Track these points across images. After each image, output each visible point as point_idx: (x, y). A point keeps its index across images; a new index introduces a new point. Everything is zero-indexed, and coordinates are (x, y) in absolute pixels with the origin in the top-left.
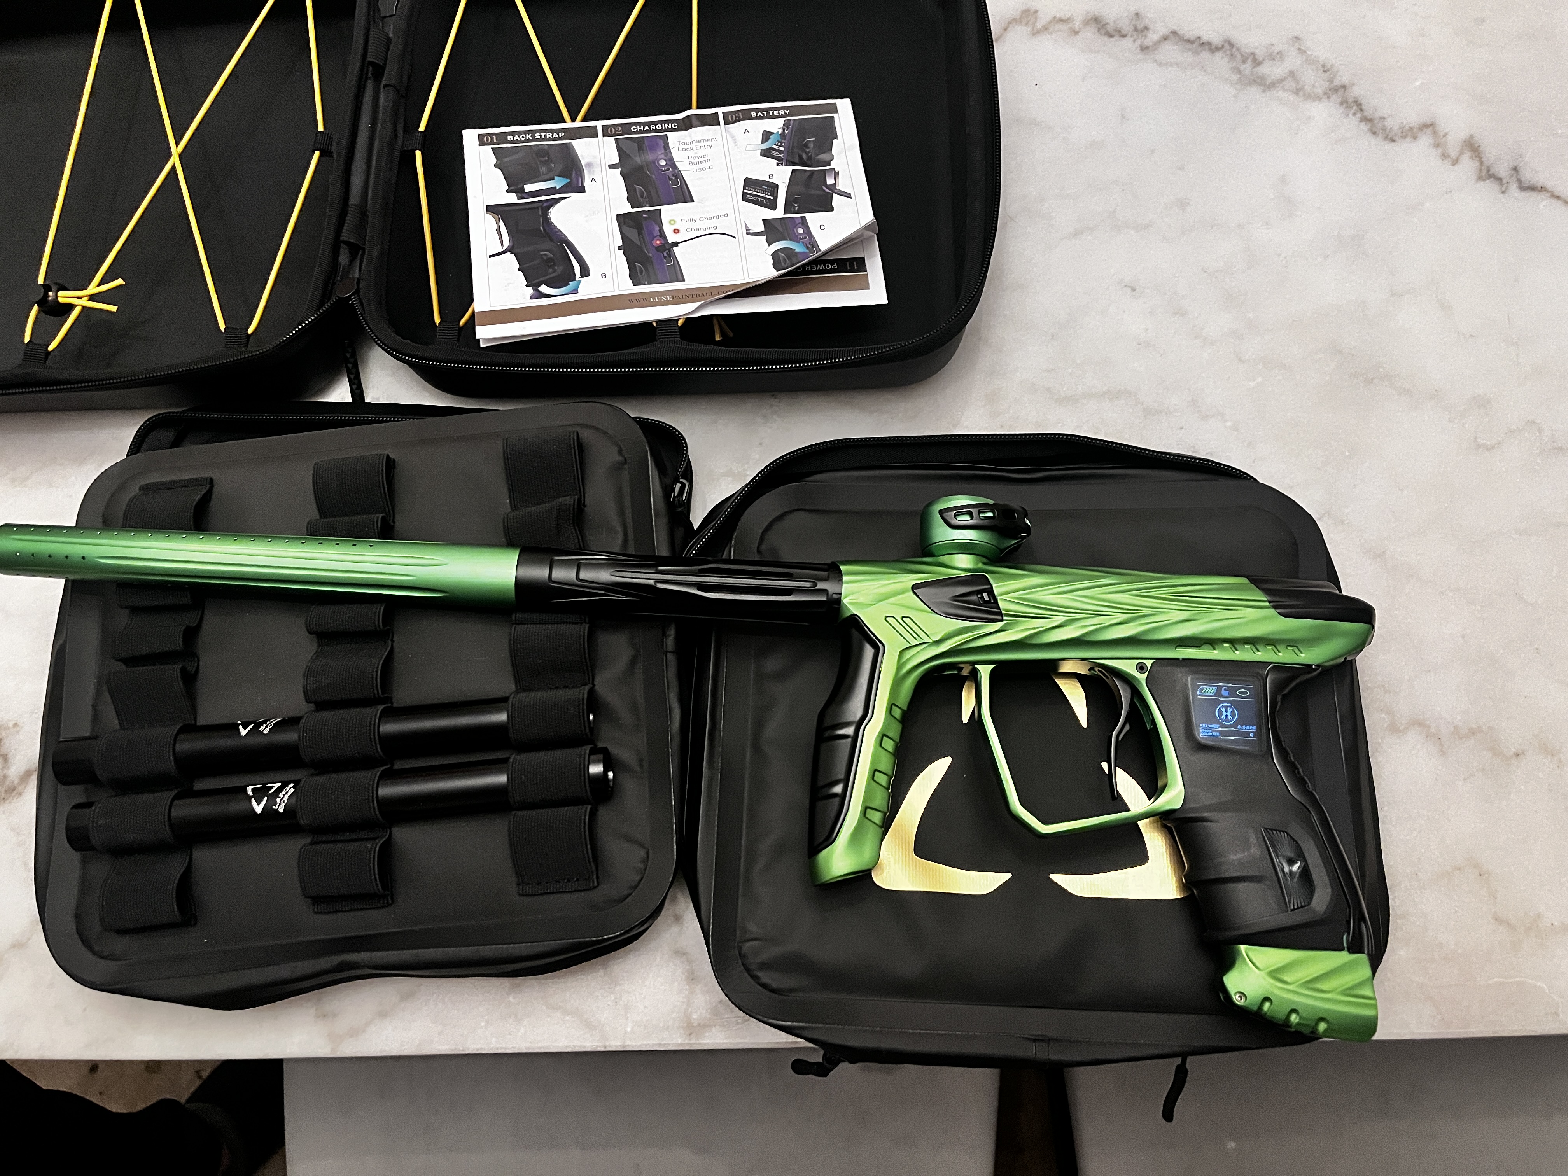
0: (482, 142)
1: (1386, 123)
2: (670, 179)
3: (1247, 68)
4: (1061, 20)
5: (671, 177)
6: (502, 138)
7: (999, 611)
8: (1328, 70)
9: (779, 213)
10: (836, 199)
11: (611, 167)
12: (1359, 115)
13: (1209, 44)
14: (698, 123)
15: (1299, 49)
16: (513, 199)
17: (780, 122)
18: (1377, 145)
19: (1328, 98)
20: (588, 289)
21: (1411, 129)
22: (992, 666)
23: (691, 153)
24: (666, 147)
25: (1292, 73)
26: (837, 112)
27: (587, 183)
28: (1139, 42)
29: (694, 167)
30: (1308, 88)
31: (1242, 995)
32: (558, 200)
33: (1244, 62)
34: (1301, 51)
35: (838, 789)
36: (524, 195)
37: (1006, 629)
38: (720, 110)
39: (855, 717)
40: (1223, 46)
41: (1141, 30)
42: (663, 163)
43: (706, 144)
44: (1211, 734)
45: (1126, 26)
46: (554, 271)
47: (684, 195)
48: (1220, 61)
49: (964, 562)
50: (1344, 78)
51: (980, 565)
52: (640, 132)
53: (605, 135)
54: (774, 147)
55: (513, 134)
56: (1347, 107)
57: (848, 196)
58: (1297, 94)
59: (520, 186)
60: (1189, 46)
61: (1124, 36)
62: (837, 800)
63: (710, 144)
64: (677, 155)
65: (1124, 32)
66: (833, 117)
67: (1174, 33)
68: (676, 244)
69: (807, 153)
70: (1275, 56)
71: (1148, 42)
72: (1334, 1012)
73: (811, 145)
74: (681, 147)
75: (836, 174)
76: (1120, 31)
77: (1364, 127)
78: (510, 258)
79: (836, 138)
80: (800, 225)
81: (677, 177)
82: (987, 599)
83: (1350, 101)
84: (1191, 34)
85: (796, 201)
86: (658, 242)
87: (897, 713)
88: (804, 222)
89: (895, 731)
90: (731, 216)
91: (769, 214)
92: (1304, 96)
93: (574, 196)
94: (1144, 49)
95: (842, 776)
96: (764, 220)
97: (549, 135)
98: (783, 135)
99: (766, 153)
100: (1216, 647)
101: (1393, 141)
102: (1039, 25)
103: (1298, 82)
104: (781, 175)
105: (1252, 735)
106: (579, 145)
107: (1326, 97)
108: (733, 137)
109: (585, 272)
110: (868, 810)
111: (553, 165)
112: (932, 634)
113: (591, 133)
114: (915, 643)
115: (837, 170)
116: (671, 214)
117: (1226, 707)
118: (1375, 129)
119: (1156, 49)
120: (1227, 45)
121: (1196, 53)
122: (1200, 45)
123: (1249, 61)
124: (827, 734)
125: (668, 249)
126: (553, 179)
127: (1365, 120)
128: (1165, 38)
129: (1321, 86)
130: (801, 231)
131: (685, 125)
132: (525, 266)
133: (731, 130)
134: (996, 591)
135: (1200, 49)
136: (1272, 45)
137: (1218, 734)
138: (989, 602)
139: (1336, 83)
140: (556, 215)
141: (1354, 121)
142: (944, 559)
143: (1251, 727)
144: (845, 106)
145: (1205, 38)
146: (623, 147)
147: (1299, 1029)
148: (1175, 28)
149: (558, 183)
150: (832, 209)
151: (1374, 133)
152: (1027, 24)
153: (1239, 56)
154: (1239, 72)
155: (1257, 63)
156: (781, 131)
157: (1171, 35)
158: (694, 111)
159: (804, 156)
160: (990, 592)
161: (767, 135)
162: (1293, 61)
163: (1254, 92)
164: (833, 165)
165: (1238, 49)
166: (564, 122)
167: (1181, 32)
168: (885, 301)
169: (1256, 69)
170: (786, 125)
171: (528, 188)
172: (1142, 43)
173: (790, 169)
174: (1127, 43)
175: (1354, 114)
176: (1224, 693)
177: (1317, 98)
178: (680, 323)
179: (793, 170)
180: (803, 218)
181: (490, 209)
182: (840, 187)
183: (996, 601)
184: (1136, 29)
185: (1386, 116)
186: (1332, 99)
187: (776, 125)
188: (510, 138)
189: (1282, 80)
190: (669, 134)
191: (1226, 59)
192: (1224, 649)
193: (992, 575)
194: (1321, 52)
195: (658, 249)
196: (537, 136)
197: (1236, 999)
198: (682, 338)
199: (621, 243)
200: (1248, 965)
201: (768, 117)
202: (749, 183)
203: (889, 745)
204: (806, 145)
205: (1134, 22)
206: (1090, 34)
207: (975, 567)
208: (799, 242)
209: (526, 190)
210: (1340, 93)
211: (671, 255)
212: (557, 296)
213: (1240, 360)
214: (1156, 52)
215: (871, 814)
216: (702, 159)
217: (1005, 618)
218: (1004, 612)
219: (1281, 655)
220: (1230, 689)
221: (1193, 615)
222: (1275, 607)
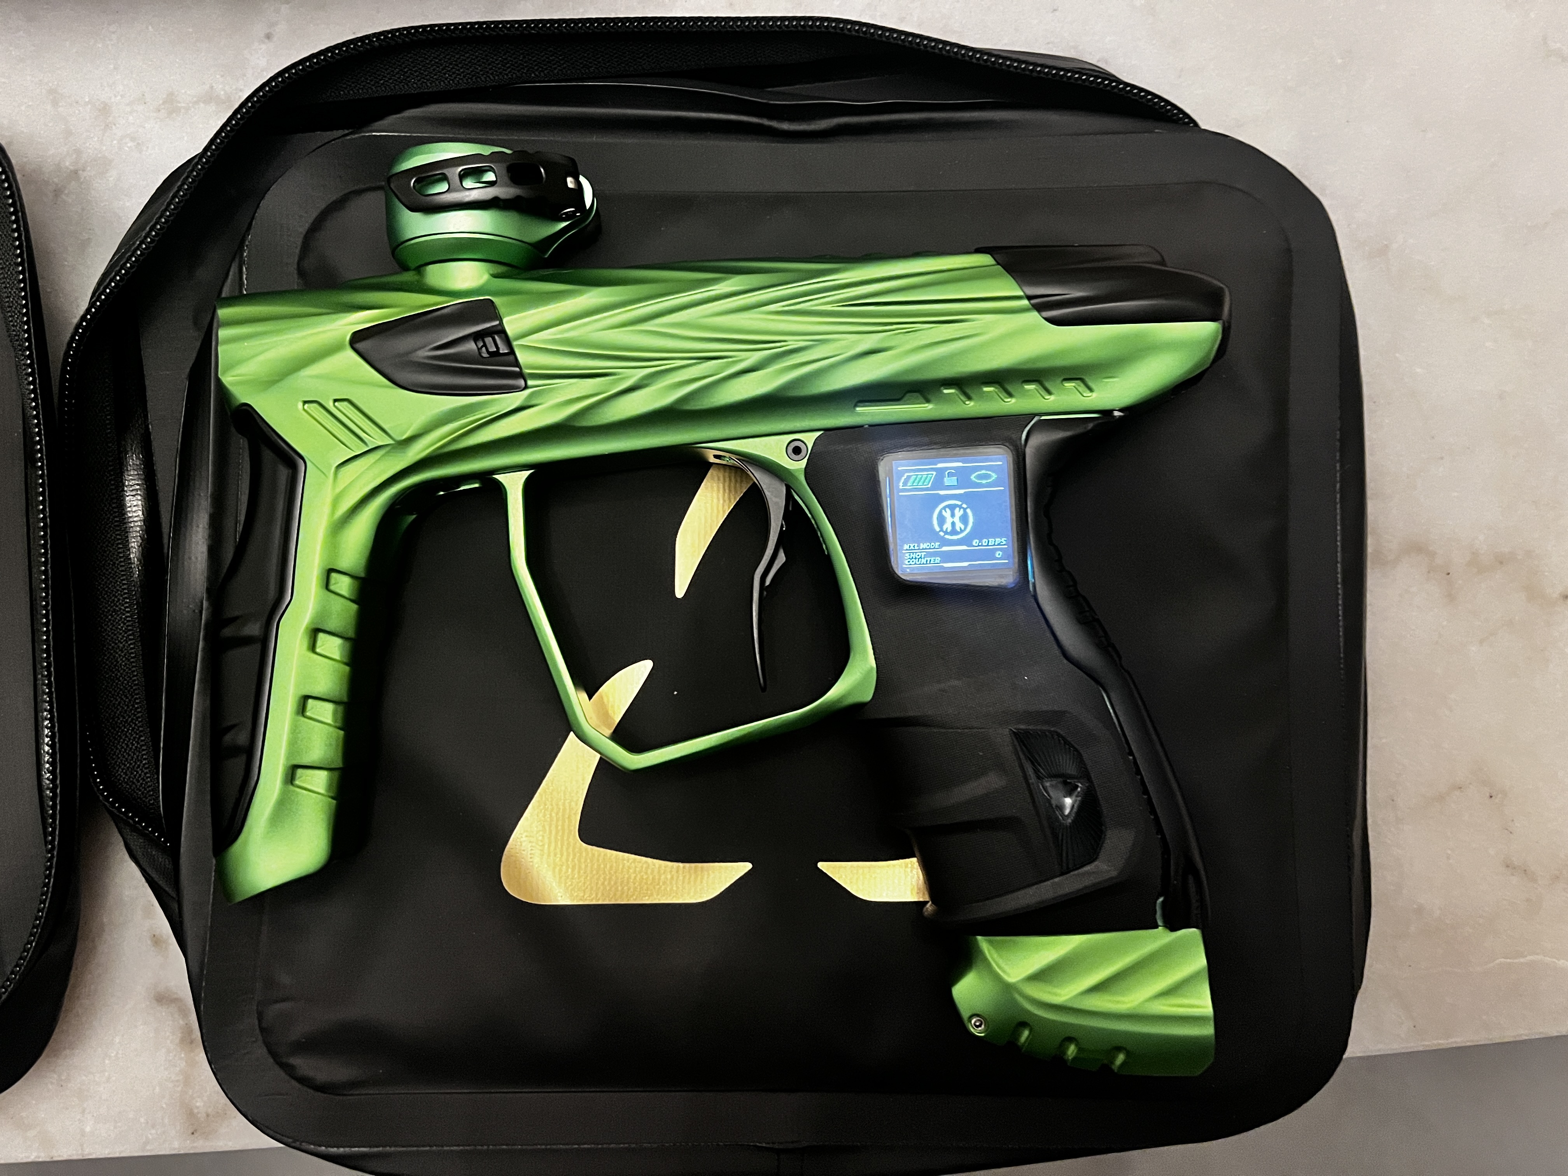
7: (517, 369)
22: (526, 474)
31: (983, 1016)
37: (533, 402)
44: (924, 561)
51: (487, 280)
82: (495, 347)
87: (343, 584)
89: (341, 618)
100: (930, 397)
105: (998, 554)
110: (299, 771)
112: (394, 428)
114: (363, 448)
117: (952, 508)
124: (227, 632)
134: (510, 330)
137: (938, 559)
138: (499, 353)
142: (423, 273)
143: (998, 540)
147: (1083, 1067)
160: (502, 332)
176: (947, 481)
183: (512, 352)
192: (948, 399)
193: (505, 298)
197: (972, 1025)
203: (333, 646)
207: (477, 286)
215: (304, 775)
217: (530, 383)
218: (527, 371)
219: (1052, 398)
220: (958, 472)
221: (883, 339)
222: (1039, 308)
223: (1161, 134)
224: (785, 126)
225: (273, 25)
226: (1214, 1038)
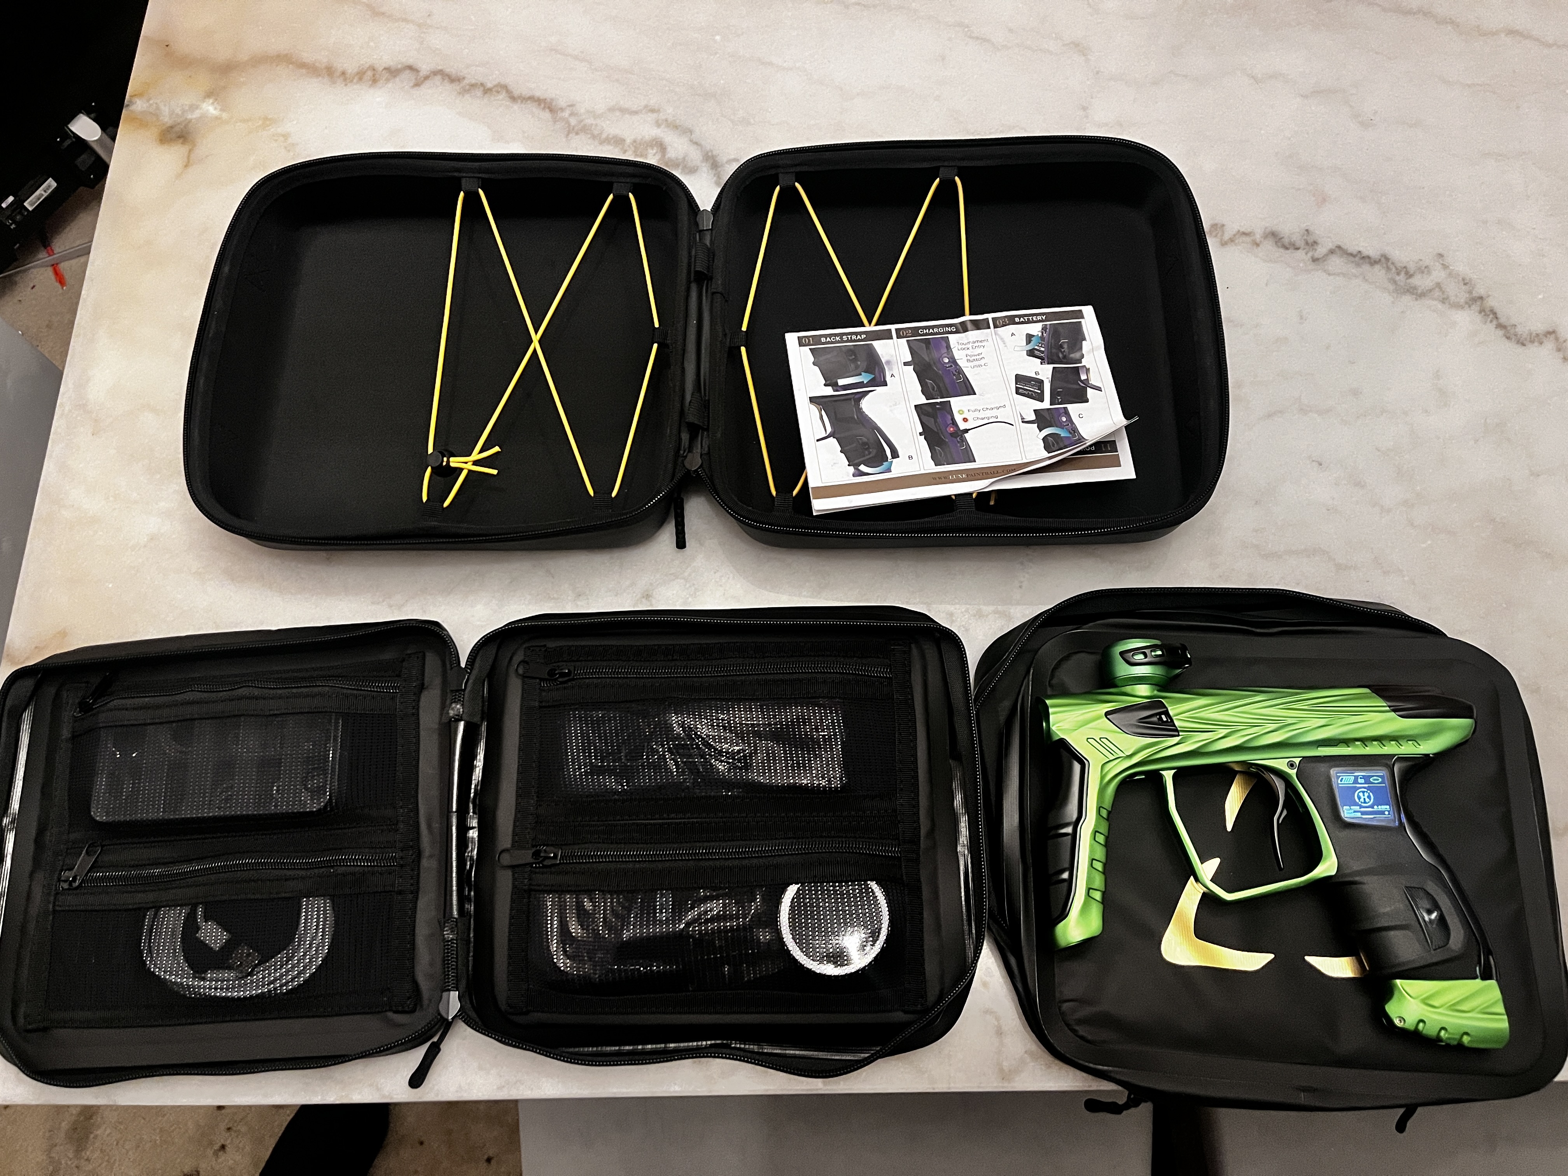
0: (801, 344)
1: (1517, 330)
2: (954, 375)
3: (1401, 278)
4: (1244, 234)
5: (955, 373)
6: (817, 340)
7: (1175, 728)
8: (1468, 283)
9: (1046, 404)
10: (1090, 392)
11: (906, 364)
12: (1495, 322)
13: (1369, 257)
14: (973, 327)
15: (1442, 264)
16: (829, 391)
17: (1039, 326)
18: (1510, 347)
19: (1470, 307)
20: (899, 468)
21: (1537, 335)
22: (1174, 771)
23: (969, 352)
24: (948, 347)
25: (1438, 285)
26: (1083, 317)
27: (888, 378)
28: (1310, 254)
29: (972, 364)
30: (1453, 299)
31: (1402, 1019)
32: (867, 393)
33: (1398, 274)
34: (1445, 267)
35: (1065, 875)
36: (838, 388)
37: (1182, 742)
38: (990, 316)
39: (1072, 818)
40: (1380, 260)
41: (1312, 244)
42: (946, 360)
43: (980, 344)
44: (1354, 814)
45: (1300, 243)
46: (870, 453)
47: (968, 390)
48: (1378, 272)
49: (1144, 690)
50: (1480, 290)
51: (1156, 692)
52: (926, 334)
53: (899, 337)
54: (1036, 347)
55: (826, 336)
56: (1485, 315)
57: (1099, 389)
58: (1444, 303)
59: (834, 381)
60: (1352, 259)
61: (1298, 249)
62: (1066, 884)
63: (983, 344)
64: (957, 354)
65: (1297, 245)
66: (1080, 322)
67: (1339, 247)
68: (967, 431)
69: (1062, 353)
70: (1425, 270)
71: (1316, 255)
72: (1475, 1027)
73: (1065, 346)
74: (960, 347)
75: (1088, 370)
76: (1294, 245)
77: (1500, 333)
78: (833, 441)
79: (1085, 339)
80: (1063, 414)
81: (959, 373)
82: (1165, 719)
83: (1487, 310)
84: (1353, 249)
85: (1059, 394)
86: (952, 429)
87: (1104, 813)
88: (1066, 412)
89: (1104, 828)
90: (1008, 408)
91: (1039, 405)
92: (1450, 304)
93: (879, 389)
94: (1315, 260)
95: (1067, 865)
96: (1034, 410)
97: (854, 337)
98: (1042, 338)
99: (1031, 353)
100: (1351, 746)
101: (1523, 345)
102: (1226, 237)
103: (1443, 292)
104: (1045, 372)
105: (1387, 813)
106: (879, 346)
107: (1467, 306)
108: (1002, 339)
109: (895, 455)
110: (1091, 891)
111: (859, 363)
112: (1125, 750)
113: (887, 335)
114: (1112, 758)
115: (1087, 367)
116: (957, 404)
117: (1363, 792)
118: (1508, 335)
119: (1324, 261)
120: (1383, 259)
121: (1358, 265)
122: (1362, 259)
123: (1403, 274)
124: (1048, 834)
125: (960, 434)
126: (861, 375)
127: (1500, 326)
128: (1332, 252)
129: (1463, 297)
130: (1064, 419)
131: (963, 328)
132: (846, 448)
133: (999, 333)
134: (1171, 713)
135: (1361, 261)
136: (1421, 260)
137: (1360, 814)
138: (1167, 721)
139: (1475, 294)
140: (867, 405)
141: (1491, 327)
142: (1128, 689)
143: (1386, 807)
144: (1088, 311)
145: (1366, 253)
146: (914, 348)
147: (1448, 1042)
148: (1339, 243)
149: (865, 378)
150: (1087, 401)
151: (1508, 338)
152: (1216, 236)
153: (1394, 269)
154: (1395, 282)
155: (1409, 275)
156: (1040, 334)
157: (1337, 249)
158: (967, 318)
159: (1061, 355)
160: (1167, 713)
161: (1029, 338)
162: (1438, 275)
163: (1407, 299)
164: (1084, 362)
165: (1393, 263)
166: (863, 325)
167: (1345, 247)
168: (1133, 476)
169: (1408, 281)
170: (1044, 329)
171: (842, 382)
172: (1313, 255)
173: (1051, 366)
174: (1300, 254)
175: (1491, 321)
176: (1360, 781)
177: (1457, 306)
178: (974, 496)
179: (1054, 368)
180: (1065, 408)
181: (813, 400)
182: (1092, 381)
183: (1172, 721)
184: (1307, 243)
185: (1516, 324)
186: (1472, 308)
187: (1035, 329)
188: (823, 340)
189: (1430, 291)
190: (949, 335)
191: (1383, 271)
192: (1357, 746)
193: (1167, 700)
194: (1461, 268)
195: (952, 434)
196: (845, 338)
197: (1397, 1022)
198: (977, 509)
199: (921, 430)
200: (1404, 996)
201: (1028, 322)
202: (1019, 378)
203: (1101, 839)
204: (1061, 346)
205: (1305, 237)
206: (1268, 246)
207: (1152, 694)
208: (1063, 429)
209: (839, 384)
210: (1479, 303)
211: (964, 440)
212: (874, 474)
213: (1412, 524)
214: (1325, 263)
215: (1092, 892)
216: (978, 357)
217: (1180, 734)
218: (1179, 729)
219: (1403, 747)
220: (1364, 777)
221: (1330, 721)
222: (1395, 711)
223: (1431, 639)
224: (1258, 630)
225: (1022, 582)
226: (1508, 1029)
